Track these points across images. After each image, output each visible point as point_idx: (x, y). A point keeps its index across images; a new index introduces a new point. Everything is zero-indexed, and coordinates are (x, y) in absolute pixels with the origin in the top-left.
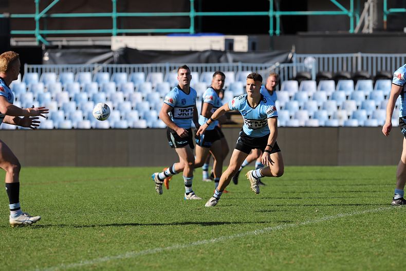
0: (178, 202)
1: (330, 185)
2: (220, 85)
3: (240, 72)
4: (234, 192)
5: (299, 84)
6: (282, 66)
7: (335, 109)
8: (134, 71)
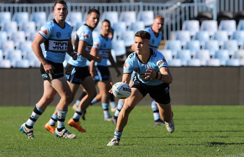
0: (80, 141)
1: (231, 124)
2: (95, 23)
3: (141, 12)
4: (135, 131)
5: (200, 24)
6: (183, 6)
7: (236, 48)
8: (36, 11)
